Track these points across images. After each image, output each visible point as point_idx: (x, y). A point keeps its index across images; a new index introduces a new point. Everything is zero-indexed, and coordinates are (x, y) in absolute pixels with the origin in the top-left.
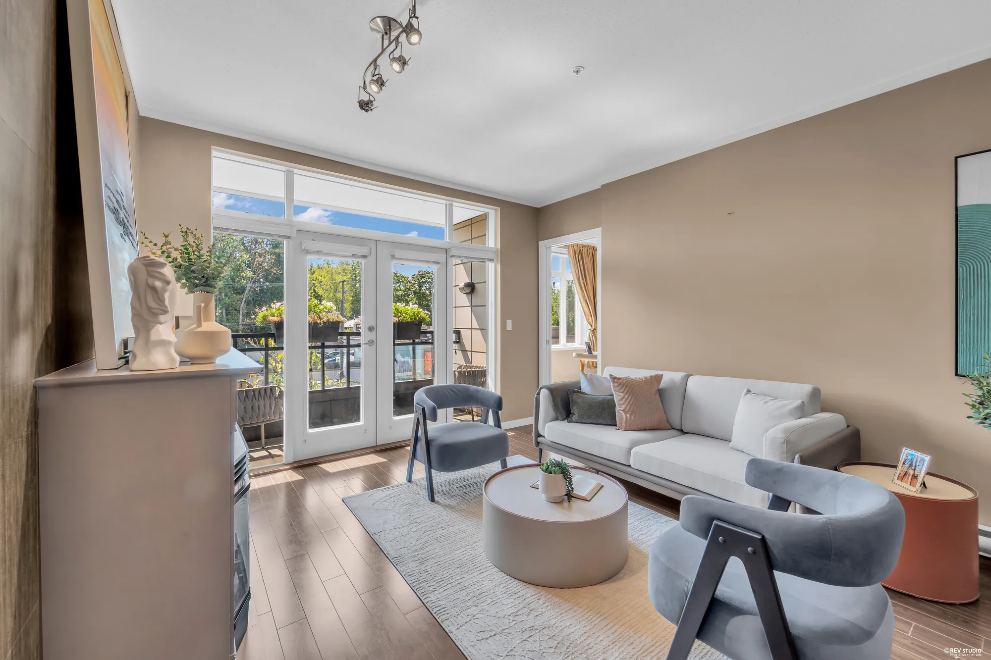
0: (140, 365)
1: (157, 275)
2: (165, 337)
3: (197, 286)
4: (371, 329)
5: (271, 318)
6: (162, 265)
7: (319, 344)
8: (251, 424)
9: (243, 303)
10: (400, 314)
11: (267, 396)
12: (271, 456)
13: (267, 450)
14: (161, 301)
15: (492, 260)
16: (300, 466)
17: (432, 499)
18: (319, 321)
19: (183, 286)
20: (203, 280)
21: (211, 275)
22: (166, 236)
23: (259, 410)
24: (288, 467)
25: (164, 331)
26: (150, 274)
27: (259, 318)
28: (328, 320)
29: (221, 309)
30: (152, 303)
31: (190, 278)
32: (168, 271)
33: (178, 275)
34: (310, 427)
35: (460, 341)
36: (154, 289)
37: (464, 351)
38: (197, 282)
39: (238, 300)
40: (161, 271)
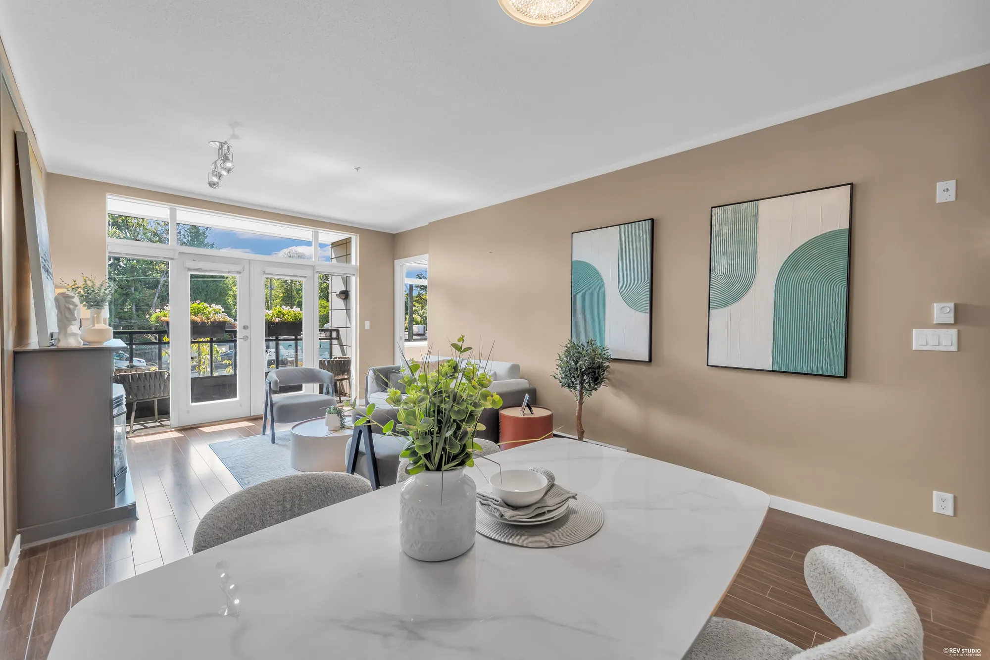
0: (63, 344)
1: (71, 302)
2: (75, 331)
3: (92, 306)
4: (245, 327)
5: (163, 318)
6: (73, 297)
7: (209, 339)
8: (143, 399)
9: (156, 298)
10: (282, 316)
11: (157, 378)
12: (162, 426)
13: (159, 422)
14: (73, 315)
15: (354, 275)
16: (183, 429)
17: (274, 442)
18: (206, 321)
19: (85, 306)
20: (96, 303)
21: (100, 300)
22: (75, 282)
23: (150, 388)
24: (173, 429)
25: (74, 328)
26: (67, 302)
27: (153, 318)
28: (215, 320)
29: (130, 305)
30: (68, 315)
31: (88, 302)
32: (76, 300)
33: (81, 300)
34: (192, 402)
35: (339, 337)
36: (69, 309)
37: (341, 345)
38: (92, 304)
39: (150, 295)
40: (73, 300)
